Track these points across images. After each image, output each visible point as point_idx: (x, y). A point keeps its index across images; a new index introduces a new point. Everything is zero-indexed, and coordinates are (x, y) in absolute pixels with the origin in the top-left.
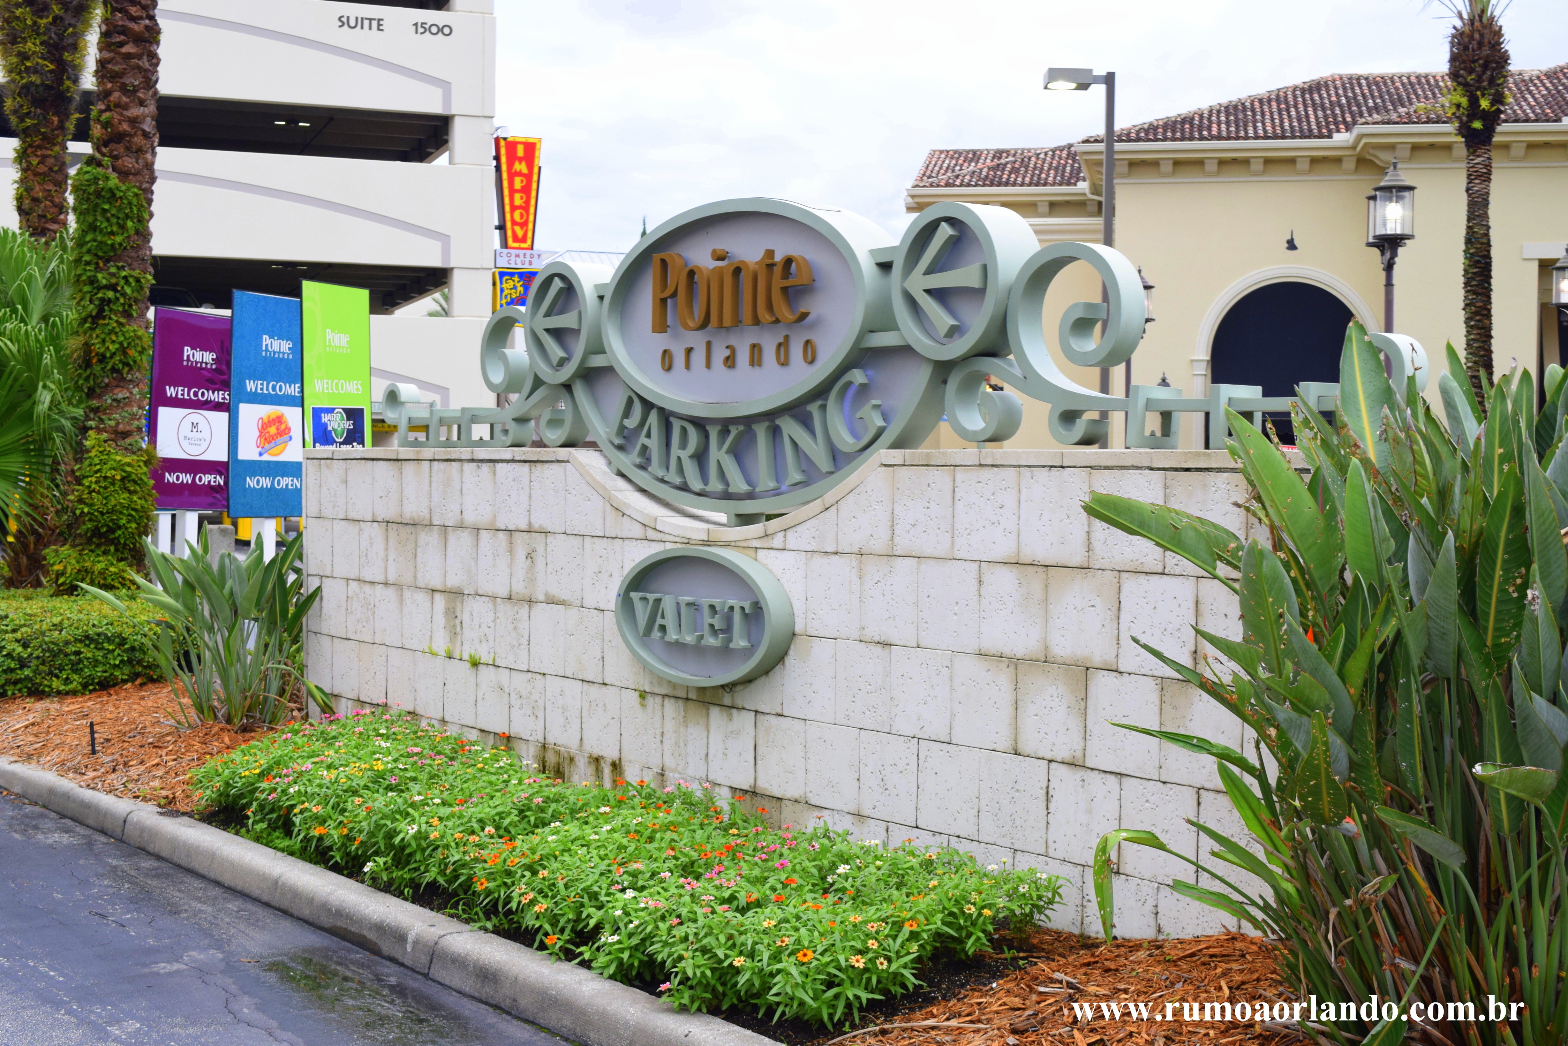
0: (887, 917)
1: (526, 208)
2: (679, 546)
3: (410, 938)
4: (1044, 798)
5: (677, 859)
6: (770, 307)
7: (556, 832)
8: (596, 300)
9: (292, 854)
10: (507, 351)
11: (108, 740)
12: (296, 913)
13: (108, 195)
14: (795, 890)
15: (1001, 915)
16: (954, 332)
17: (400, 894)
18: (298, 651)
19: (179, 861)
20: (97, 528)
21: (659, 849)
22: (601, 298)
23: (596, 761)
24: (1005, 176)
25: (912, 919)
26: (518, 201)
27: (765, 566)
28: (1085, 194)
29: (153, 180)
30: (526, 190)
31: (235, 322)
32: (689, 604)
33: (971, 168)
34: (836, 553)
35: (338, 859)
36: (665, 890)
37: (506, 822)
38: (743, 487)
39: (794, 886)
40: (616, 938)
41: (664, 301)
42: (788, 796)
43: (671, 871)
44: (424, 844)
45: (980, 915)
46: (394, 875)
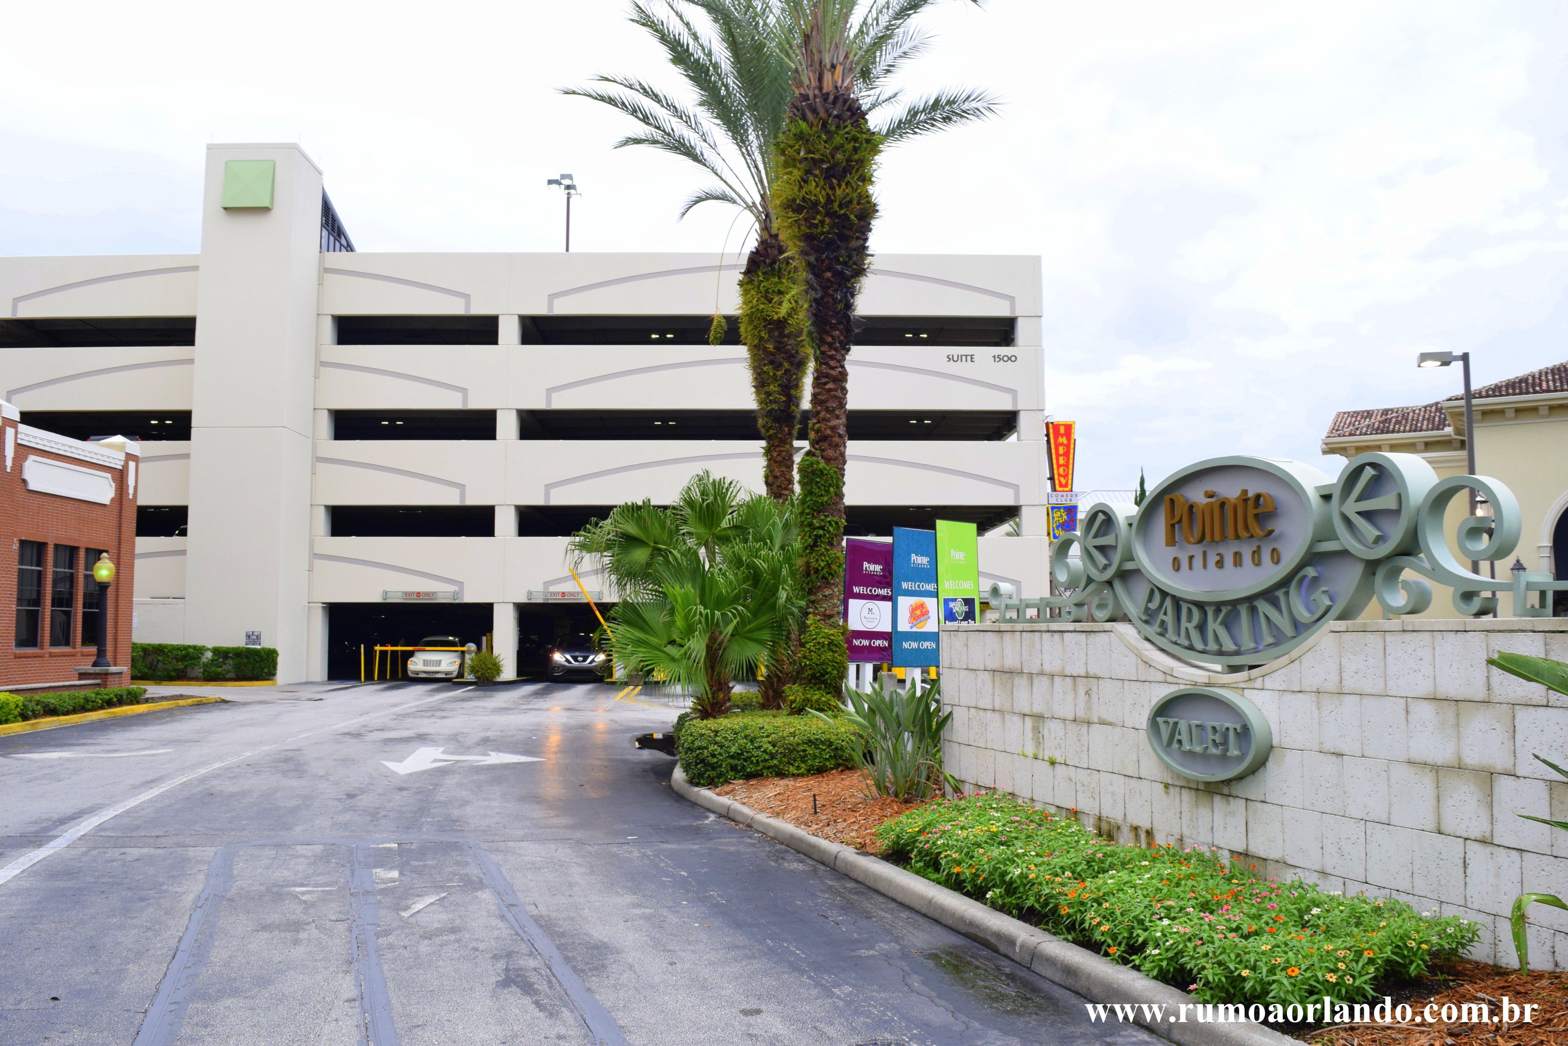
0: (1351, 947)
1: (1067, 465)
2: (1189, 687)
3: (1018, 943)
4: (1462, 865)
5: (1196, 899)
6: (1246, 527)
7: (1112, 877)
8: (1127, 526)
9: (939, 883)
10: (1069, 560)
11: (824, 806)
12: (944, 922)
13: (819, 473)
14: (1283, 924)
15: (1434, 949)
16: (1378, 540)
17: (1009, 913)
18: (938, 751)
19: (870, 885)
20: (814, 674)
21: (1184, 892)
22: (1130, 525)
23: (1136, 829)
24: (1392, 427)
25: (1370, 949)
26: (1062, 462)
27: (1250, 700)
28: (1450, 436)
29: (845, 462)
30: (1067, 454)
31: (895, 546)
32: (1197, 726)
33: (1367, 423)
34: (1300, 692)
35: (969, 888)
36: (1191, 920)
37: (1079, 869)
38: (1232, 647)
39: (1282, 921)
40: (1157, 951)
41: (1173, 526)
42: (1271, 857)
43: (1193, 907)
44: (1025, 881)
45: (1419, 948)
46: (1006, 901)
